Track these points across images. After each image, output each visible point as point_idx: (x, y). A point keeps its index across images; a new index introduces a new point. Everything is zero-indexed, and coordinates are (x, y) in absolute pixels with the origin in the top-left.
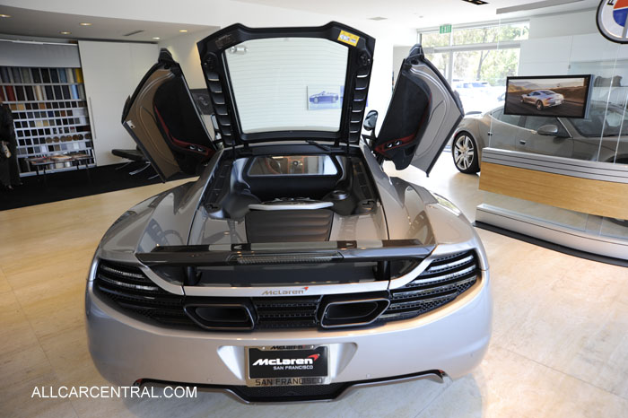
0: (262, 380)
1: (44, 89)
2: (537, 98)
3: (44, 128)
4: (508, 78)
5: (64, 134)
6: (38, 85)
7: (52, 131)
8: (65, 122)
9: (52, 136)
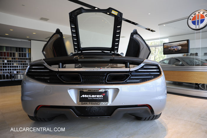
0: (84, 103)
1: (18, 54)
2: (173, 48)
3: (16, 65)
4: (164, 44)
5: (22, 68)
6: (17, 53)
7: (18, 67)
8: (23, 64)
9: (18, 68)
